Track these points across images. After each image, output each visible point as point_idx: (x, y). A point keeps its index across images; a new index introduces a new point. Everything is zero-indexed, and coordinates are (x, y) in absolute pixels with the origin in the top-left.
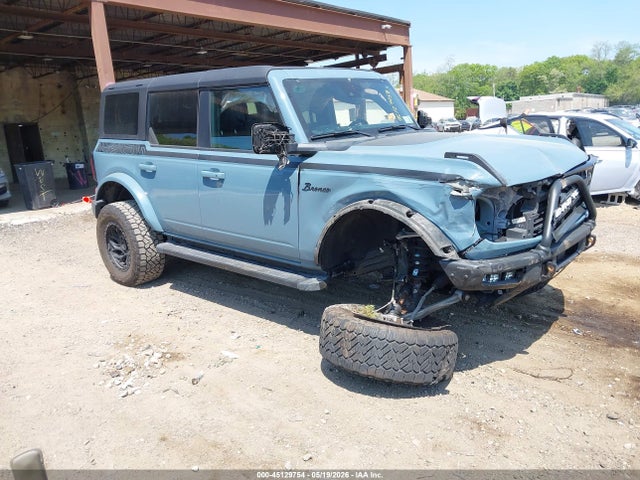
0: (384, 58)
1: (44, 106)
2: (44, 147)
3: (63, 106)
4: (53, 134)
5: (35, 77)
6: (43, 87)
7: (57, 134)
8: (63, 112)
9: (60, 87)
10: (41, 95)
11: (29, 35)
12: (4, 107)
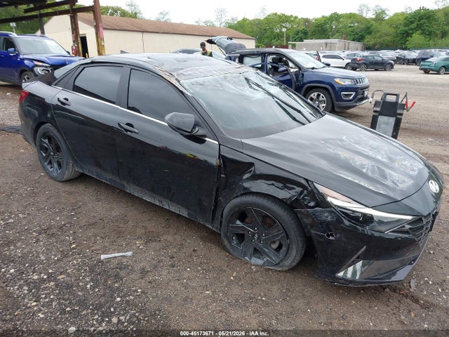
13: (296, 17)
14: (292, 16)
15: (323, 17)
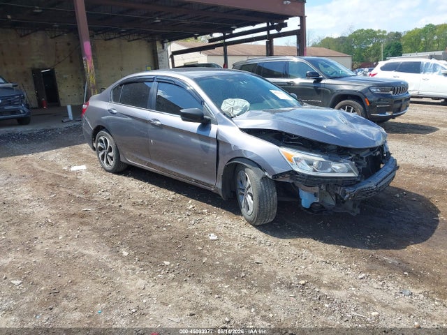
0: (285, 25)
1: (58, 57)
2: (58, 85)
3: (71, 57)
4: (64, 76)
5: (52, 38)
6: (58, 44)
7: (67, 76)
8: (71, 62)
9: (69, 44)
10: (57, 50)
11: (39, 9)
12: (33, 58)
13: (385, 32)
14: (379, 31)
15: (416, 29)
